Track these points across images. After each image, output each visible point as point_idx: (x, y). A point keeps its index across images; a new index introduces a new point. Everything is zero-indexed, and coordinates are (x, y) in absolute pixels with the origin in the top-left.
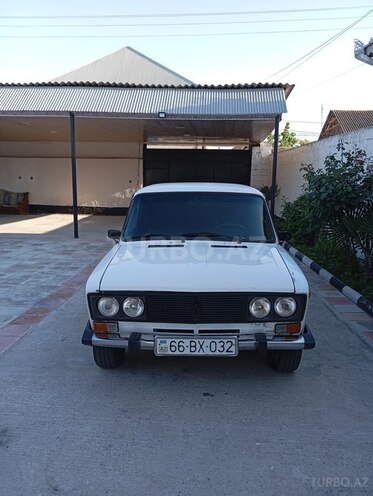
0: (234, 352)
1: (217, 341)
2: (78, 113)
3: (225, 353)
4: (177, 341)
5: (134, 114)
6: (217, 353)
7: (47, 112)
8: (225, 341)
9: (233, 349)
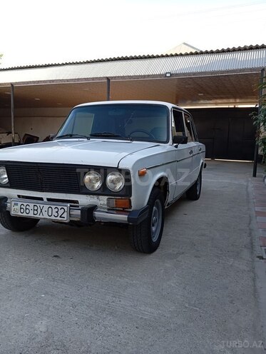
0: (66, 218)
1: (53, 207)
2: (112, 78)
3: (58, 218)
4: (25, 204)
5: (149, 76)
6: (53, 218)
7: (93, 79)
8: (59, 207)
9: (65, 215)
